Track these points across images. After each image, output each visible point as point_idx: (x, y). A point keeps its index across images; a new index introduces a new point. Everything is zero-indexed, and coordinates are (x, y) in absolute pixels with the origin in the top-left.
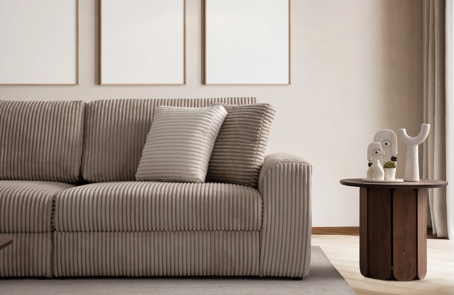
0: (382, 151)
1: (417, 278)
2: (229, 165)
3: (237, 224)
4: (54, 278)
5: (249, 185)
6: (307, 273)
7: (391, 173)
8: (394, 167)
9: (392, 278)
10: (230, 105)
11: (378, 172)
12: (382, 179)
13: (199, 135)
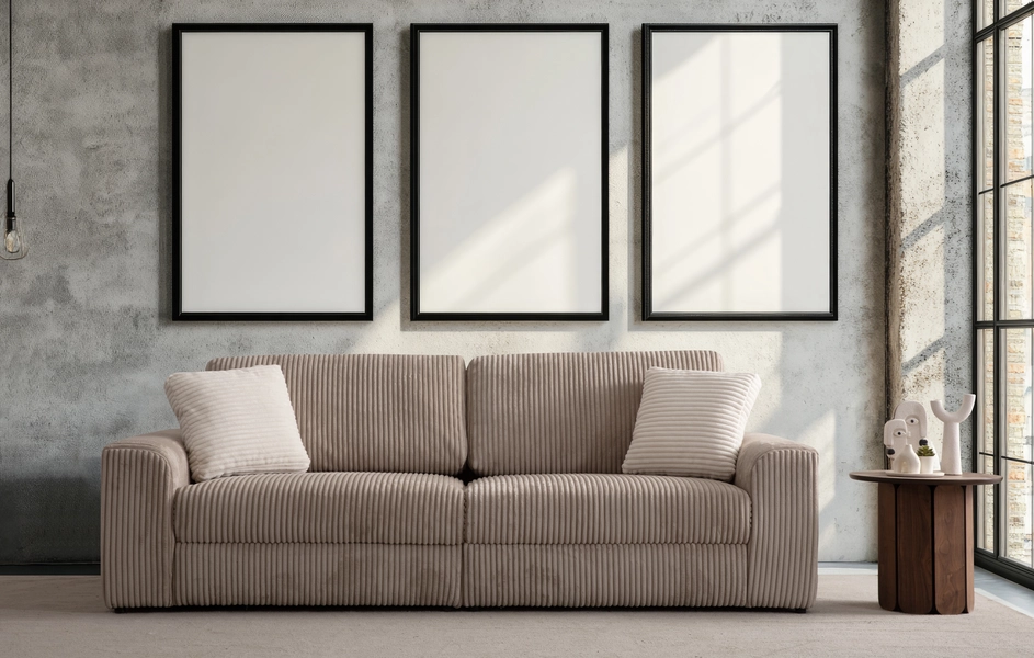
3: (716, 534)
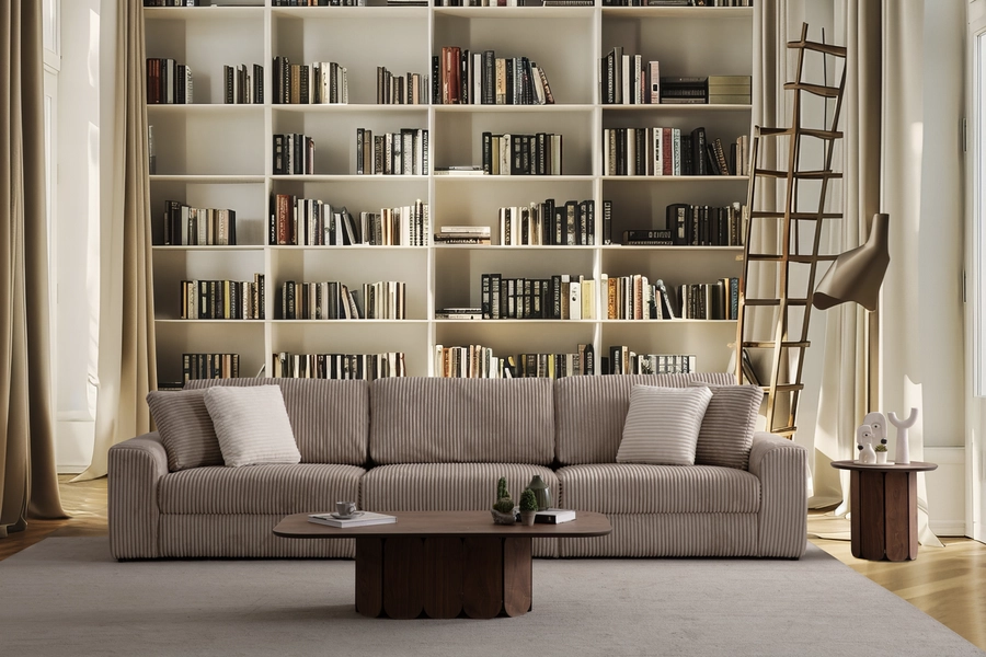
0: (872, 434)
1: (909, 559)
2: (718, 447)
4: (561, 558)
5: (740, 468)
6: (803, 553)
7: (883, 456)
8: (885, 450)
9: (885, 559)
10: (714, 385)
11: (871, 456)
12: (875, 463)
13: (688, 418)
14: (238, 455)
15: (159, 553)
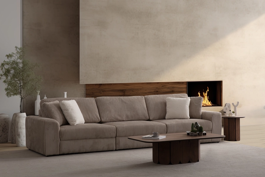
2: (194, 114)
14: (75, 121)
15: (60, 153)
